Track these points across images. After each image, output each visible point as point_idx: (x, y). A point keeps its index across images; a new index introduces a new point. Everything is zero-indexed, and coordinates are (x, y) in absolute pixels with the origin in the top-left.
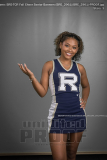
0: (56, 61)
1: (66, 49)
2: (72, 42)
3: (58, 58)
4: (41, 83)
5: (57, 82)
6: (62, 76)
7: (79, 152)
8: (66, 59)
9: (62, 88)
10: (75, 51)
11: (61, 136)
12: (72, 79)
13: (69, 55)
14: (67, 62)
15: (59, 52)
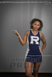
7: (39, 72)
11: (30, 63)
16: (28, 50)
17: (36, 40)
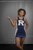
4: (14, 23)
14: (21, 17)
16: (17, 29)
17: (22, 23)
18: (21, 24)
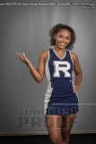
0: (51, 51)
1: (60, 39)
2: (66, 33)
3: (53, 47)
5: (52, 69)
6: (57, 63)
8: (60, 49)
9: (57, 74)
10: (68, 41)
12: (65, 66)
13: (63, 45)
15: (54, 42)
18: (61, 73)
